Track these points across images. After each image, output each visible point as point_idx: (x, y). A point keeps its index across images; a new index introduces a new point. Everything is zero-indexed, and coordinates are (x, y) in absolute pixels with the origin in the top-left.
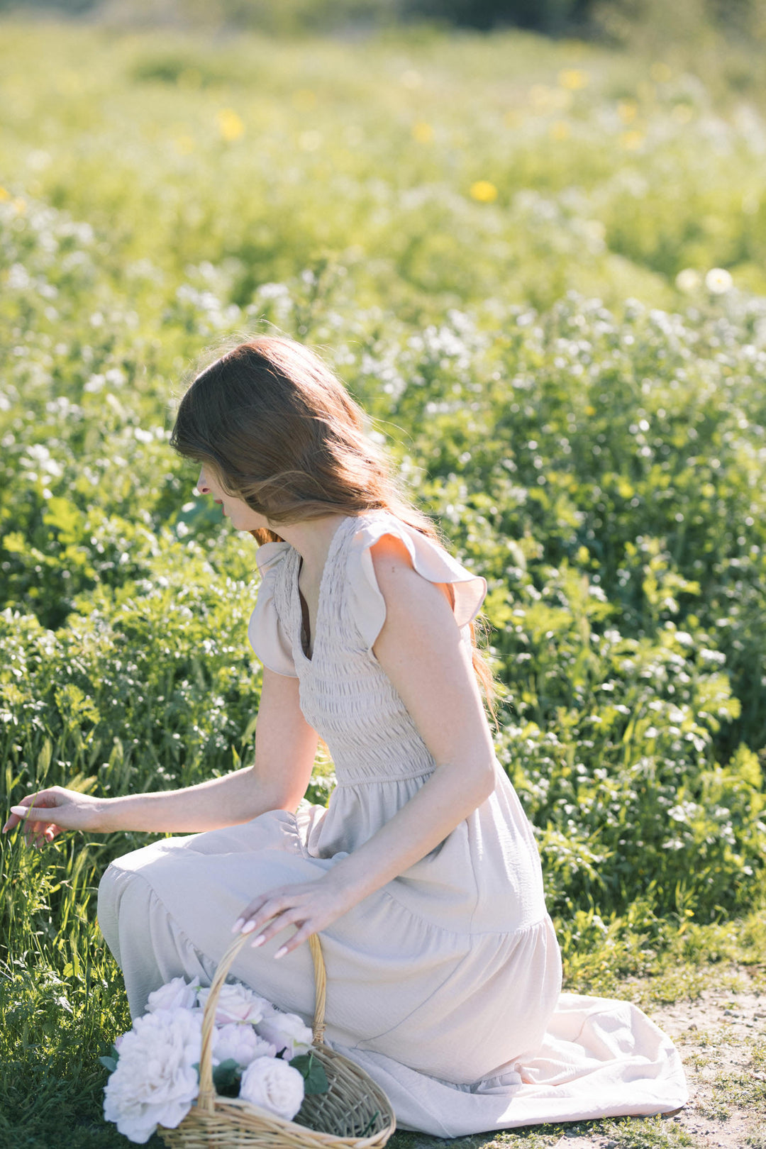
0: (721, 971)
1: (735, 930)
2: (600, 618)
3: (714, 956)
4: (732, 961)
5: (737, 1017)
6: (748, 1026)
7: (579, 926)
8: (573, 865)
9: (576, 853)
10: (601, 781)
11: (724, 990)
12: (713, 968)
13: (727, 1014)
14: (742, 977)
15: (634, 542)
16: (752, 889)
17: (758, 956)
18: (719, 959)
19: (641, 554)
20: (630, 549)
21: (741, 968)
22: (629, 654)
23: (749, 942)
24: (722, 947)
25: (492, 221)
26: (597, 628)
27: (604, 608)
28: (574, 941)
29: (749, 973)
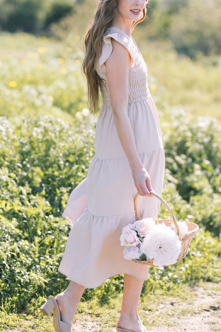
0: (82, 315)
1: (87, 304)
2: (48, 211)
3: (80, 311)
4: (86, 313)
5: (86, 327)
6: (90, 329)
7: (40, 301)
8: (39, 283)
9: (40, 280)
10: (47, 259)
11: (83, 320)
12: (80, 315)
13: (84, 326)
14: (89, 317)
15: (59, 189)
16: (93, 293)
17: (94, 311)
18: (82, 312)
19: (61, 193)
20: (58, 191)
21: (88, 315)
22: (57, 222)
23: (91, 308)
24: (83, 309)
25: (16, 94)
26: (47, 214)
27: (49, 208)
28: (38, 305)
29: (90, 316)
